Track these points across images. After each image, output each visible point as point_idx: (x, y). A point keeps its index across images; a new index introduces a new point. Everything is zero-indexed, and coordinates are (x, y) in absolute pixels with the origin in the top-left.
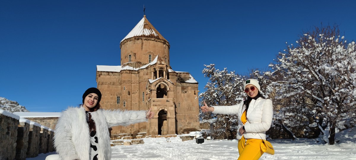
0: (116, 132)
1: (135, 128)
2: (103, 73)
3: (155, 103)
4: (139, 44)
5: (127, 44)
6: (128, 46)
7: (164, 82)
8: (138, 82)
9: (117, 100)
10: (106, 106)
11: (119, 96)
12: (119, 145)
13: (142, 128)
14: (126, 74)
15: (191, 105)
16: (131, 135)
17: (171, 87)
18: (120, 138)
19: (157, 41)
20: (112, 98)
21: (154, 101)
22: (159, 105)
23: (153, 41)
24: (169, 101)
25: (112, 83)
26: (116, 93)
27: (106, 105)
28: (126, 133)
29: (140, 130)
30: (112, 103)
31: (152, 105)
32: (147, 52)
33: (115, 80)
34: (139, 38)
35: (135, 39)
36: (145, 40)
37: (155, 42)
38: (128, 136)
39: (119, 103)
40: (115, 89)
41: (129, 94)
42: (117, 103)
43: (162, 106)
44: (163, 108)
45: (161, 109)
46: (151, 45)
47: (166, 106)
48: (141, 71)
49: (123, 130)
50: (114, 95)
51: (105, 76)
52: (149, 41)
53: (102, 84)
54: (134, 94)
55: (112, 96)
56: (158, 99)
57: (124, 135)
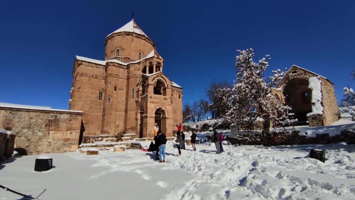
0: (95, 133)
1: (120, 129)
2: (84, 63)
3: (152, 100)
4: (129, 39)
5: (115, 39)
6: (115, 40)
7: (161, 77)
8: (126, 78)
9: (98, 96)
10: (84, 102)
11: (101, 91)
12: (103, 150)
13: (129, 129)
14: (114, 67)
15: (176, 108)
16: (115, 137)
17: (169, 84)
18: (101, 140)
19: (147, 42)
20: (93, 93)
21: (151, 97)
22: (157, 103)
23: (143, 40)
24: (167, 100)
25: (94, 76)
26: (98, 88)
27: (85, 100)
28: (108, 134)
29: (127, 131)
30: (92, 99)
31: (148, 101)
32: (137, 49)
33: (98, 74)
34: (130, 33)
35: (125, 34)
36: (136, 38)
37: (145, 41)
38: (112, 137)
39: (101, 99)
40: (98, 83)
41: (115, 90)
42: (99, 99)
43: (160, 104)
44: (160, 107)
45: (158, 108)
46: (141, 43)
47: (164, 104)
48: (131, 66)
49: (105, 130)
50: (96, 89)
51: (86, 66)
52: (140, 39)
53: (82, 75)
54: (121, 90)
55: (93, 91)
56: (155, 95)
57: (107, 137)
